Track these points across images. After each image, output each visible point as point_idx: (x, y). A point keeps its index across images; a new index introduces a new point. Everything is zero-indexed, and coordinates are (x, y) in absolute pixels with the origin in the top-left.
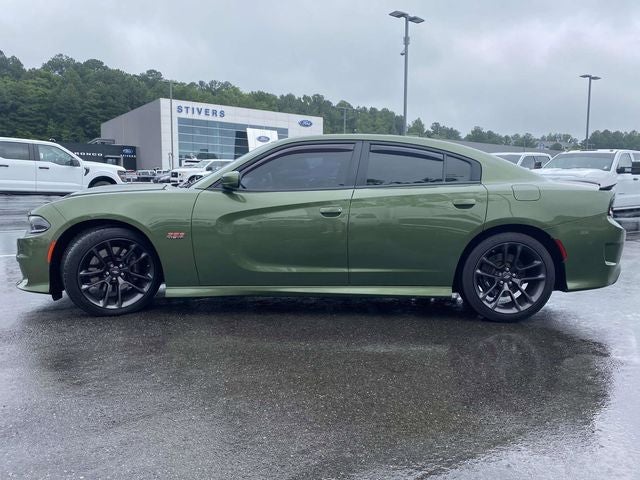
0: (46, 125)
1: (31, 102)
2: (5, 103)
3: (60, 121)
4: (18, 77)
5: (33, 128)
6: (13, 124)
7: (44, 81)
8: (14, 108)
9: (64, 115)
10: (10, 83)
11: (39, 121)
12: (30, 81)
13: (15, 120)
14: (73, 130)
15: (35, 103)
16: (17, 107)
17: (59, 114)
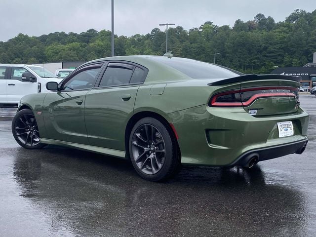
0: (283, 57)
1: (276, 44)
2: (260, 46)
3: (292, 54)
4: (270, 29)
5: (275, 60)
6: (264, 58)
7: (285, 29)
8: (265, 48)
9: (295, 49)
10: (264, 33)
11: (279, 55)
12: (277, 30)
13: (265, 56)
14: (300, 59)
15: (278, 44)
16: (267, 48)
17: (292, 49)
